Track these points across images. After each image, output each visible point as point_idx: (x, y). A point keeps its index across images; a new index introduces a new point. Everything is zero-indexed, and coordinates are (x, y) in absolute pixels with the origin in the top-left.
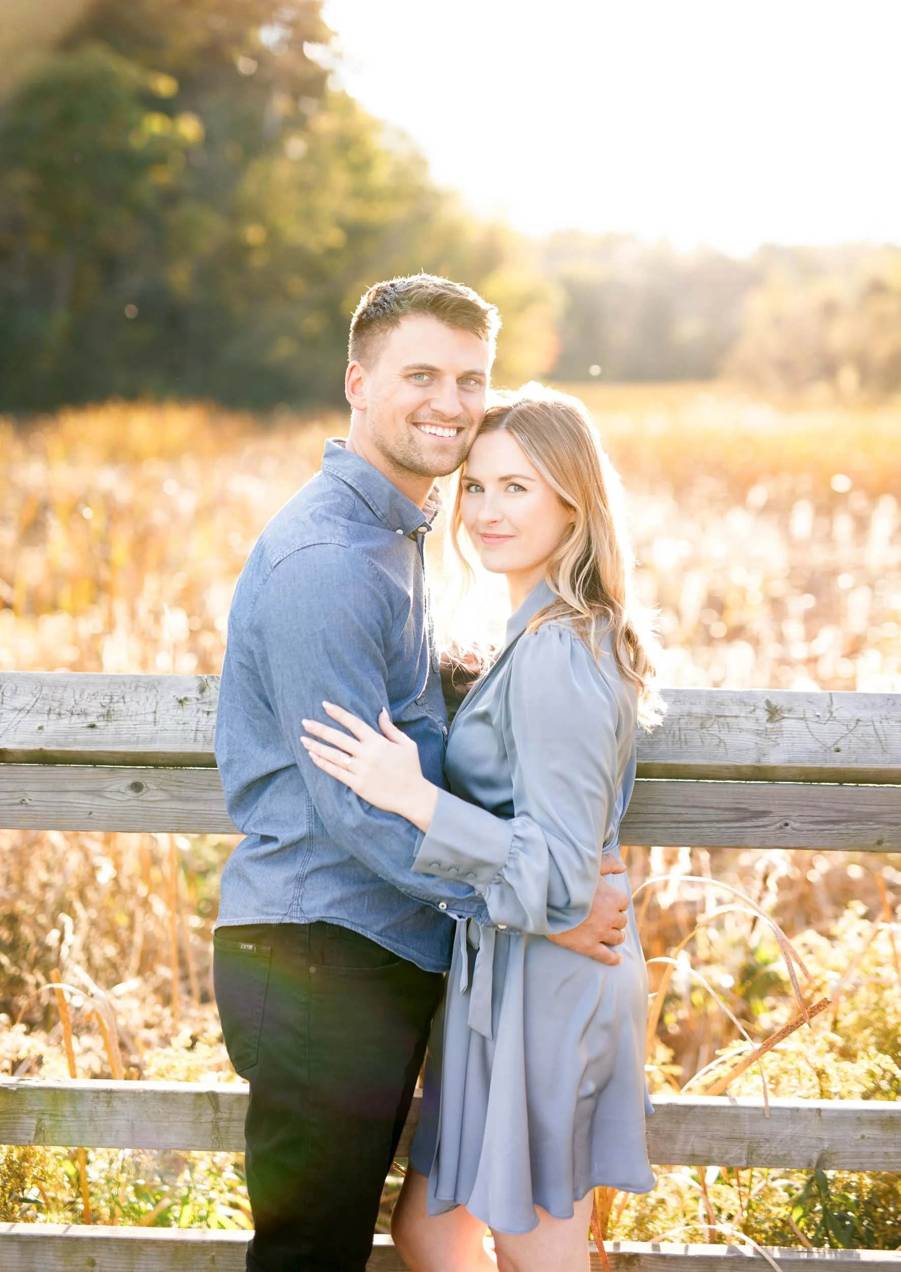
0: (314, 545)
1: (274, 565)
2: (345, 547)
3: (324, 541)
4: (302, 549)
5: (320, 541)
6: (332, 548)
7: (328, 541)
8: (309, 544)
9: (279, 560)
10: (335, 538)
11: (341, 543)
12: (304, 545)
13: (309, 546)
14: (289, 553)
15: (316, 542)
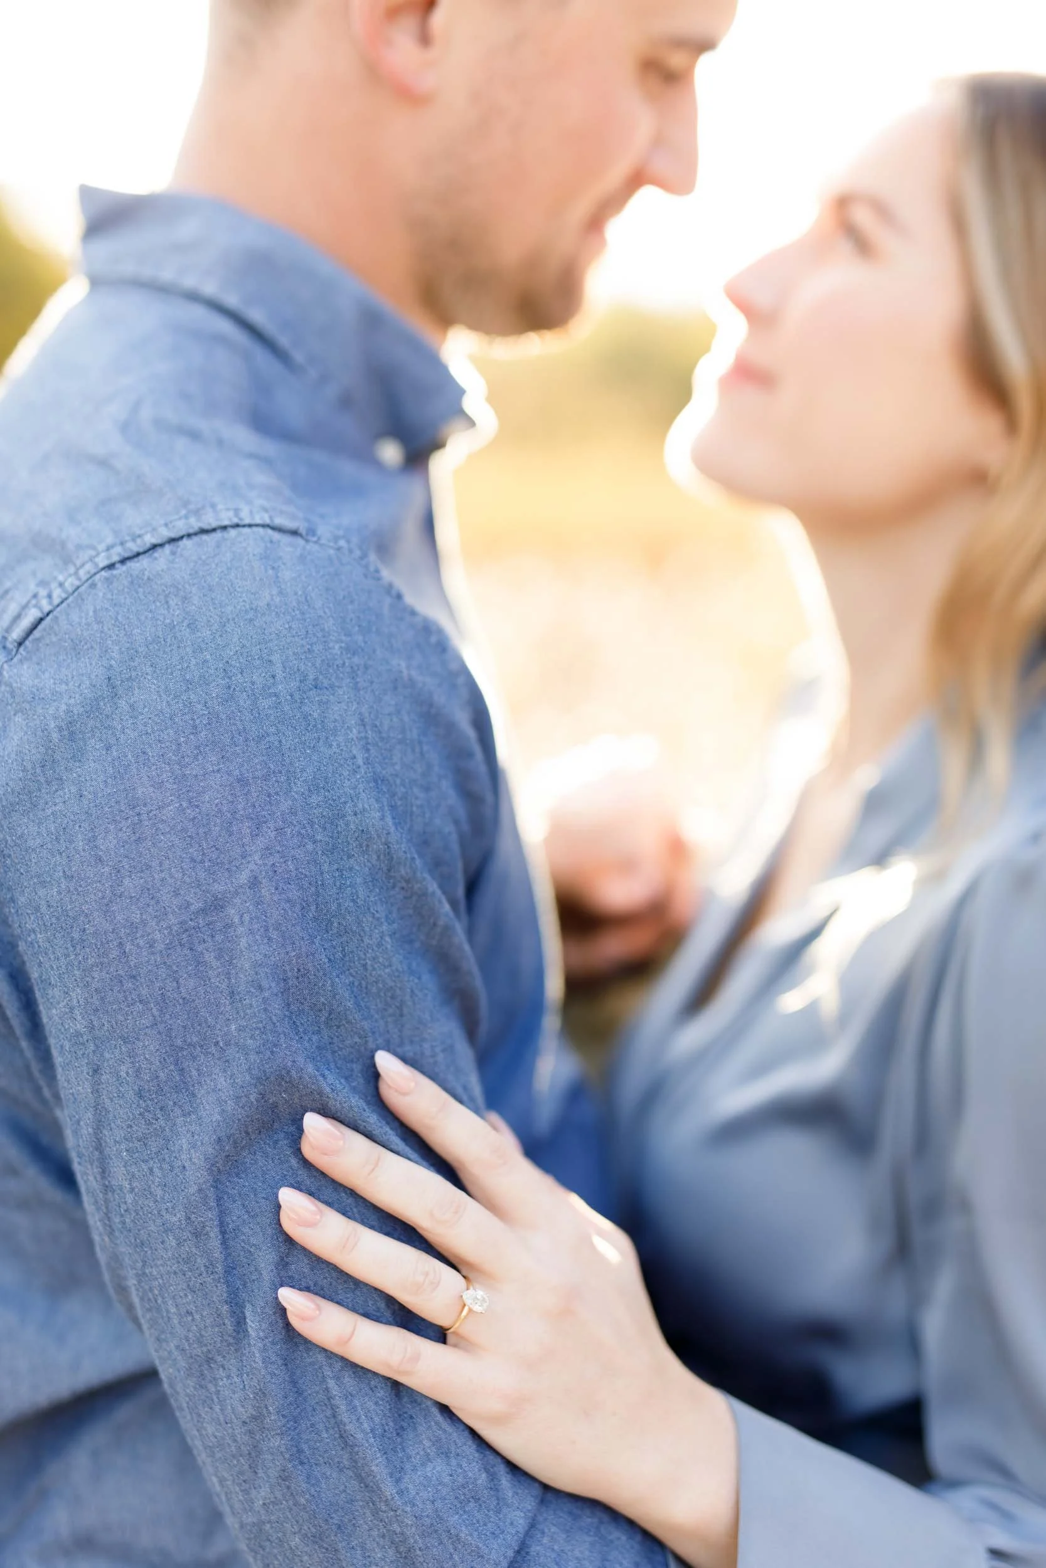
0: (172, 540)
1: (16, 634)
2: (295, 533)
3: (209, 520)
4: (123, 561)
5: (195, 524)
6: (250, 542)
7: (226, 518)
8: (149, 539)
9: (32, 615)
10: (249, 502)
11: (278, 521)
12: (134, 547)
13: (154, 547)
14: (70, 583)
15: (181, 527)
